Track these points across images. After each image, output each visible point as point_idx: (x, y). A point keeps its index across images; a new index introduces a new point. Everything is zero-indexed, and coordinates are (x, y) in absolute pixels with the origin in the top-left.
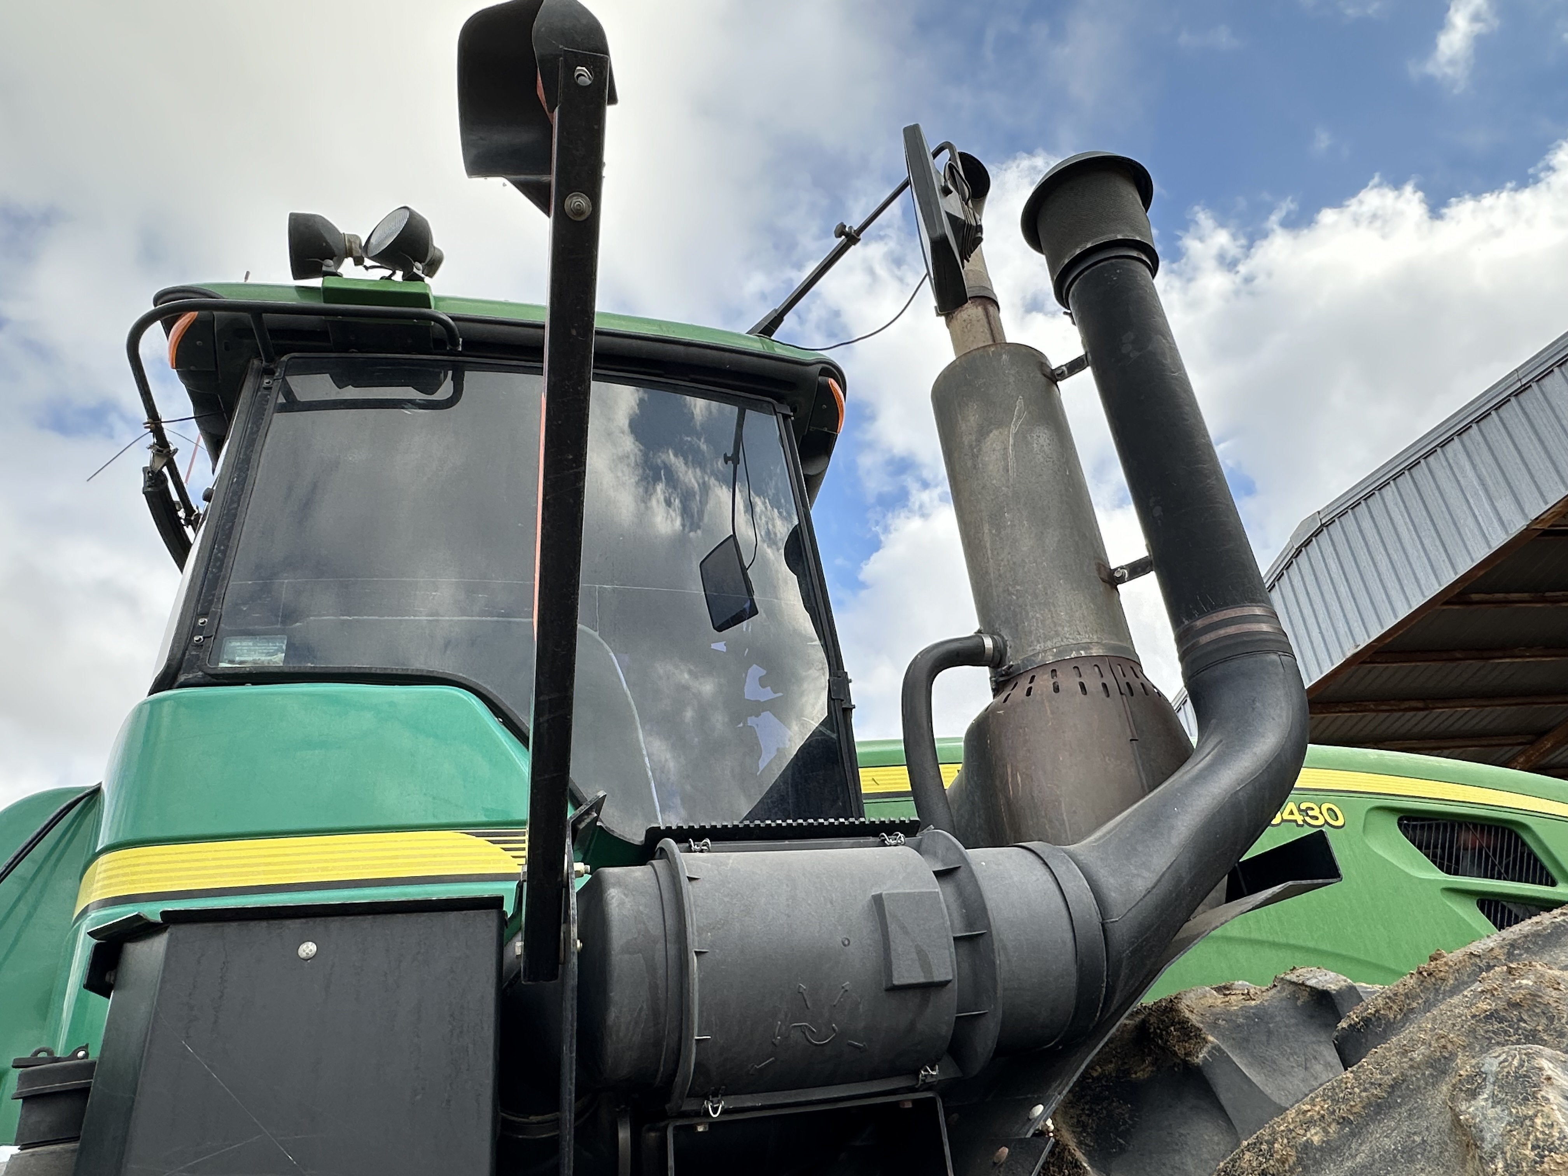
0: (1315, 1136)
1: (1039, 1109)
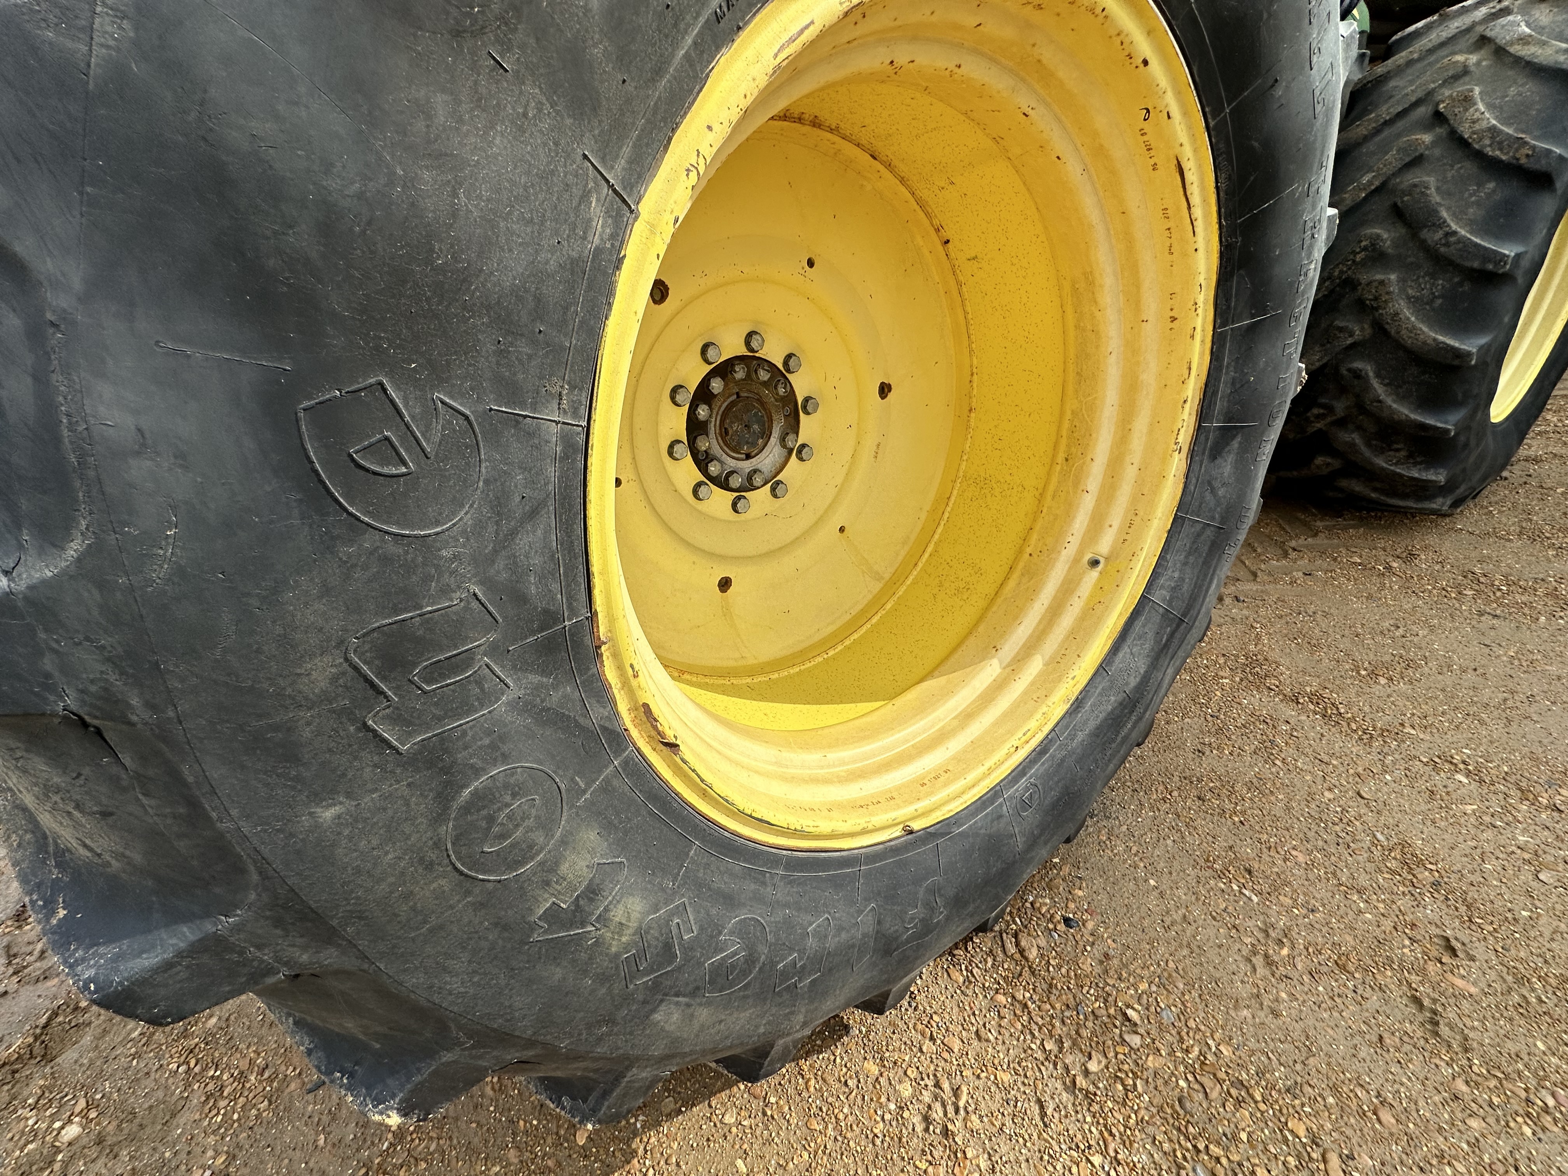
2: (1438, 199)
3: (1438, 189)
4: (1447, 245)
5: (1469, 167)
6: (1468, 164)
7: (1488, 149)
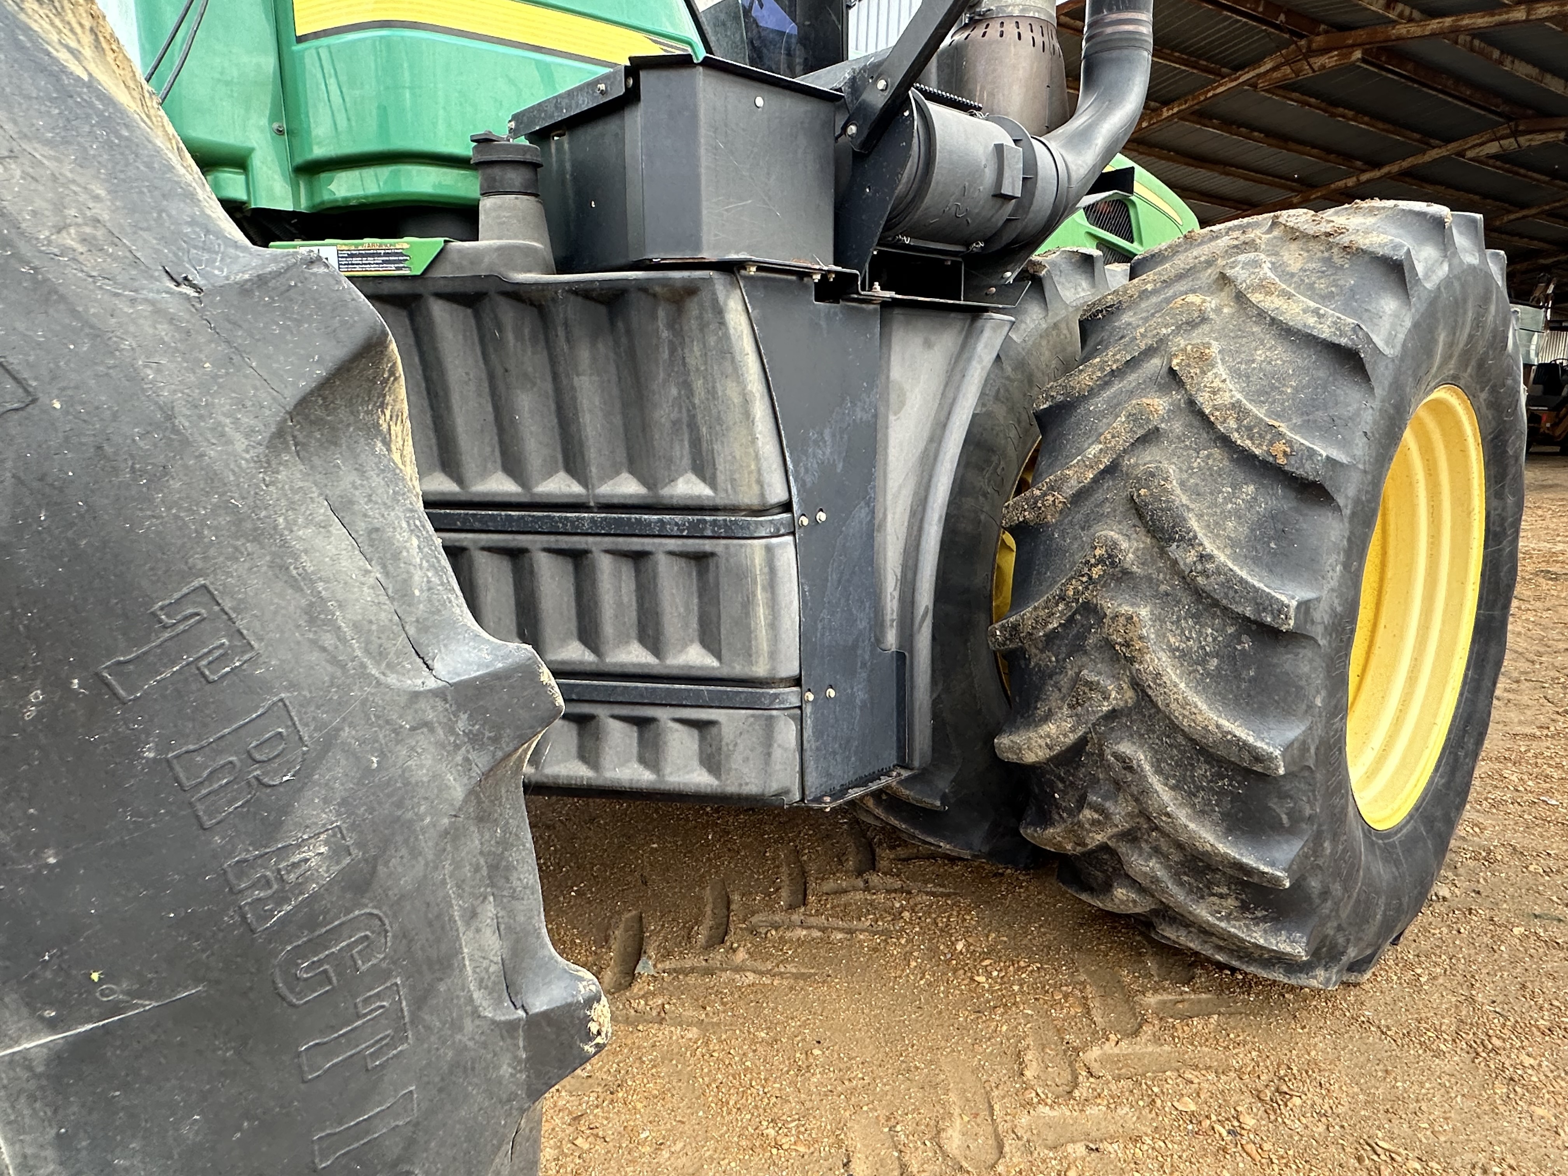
0: (1150, 287)
1: (1008, 274)
2: (1185, 500)
3: (1182, 484)
4: (1204, 573)
5: (1218, 457)
6: (1216, 452)
7: (1236, 435)
